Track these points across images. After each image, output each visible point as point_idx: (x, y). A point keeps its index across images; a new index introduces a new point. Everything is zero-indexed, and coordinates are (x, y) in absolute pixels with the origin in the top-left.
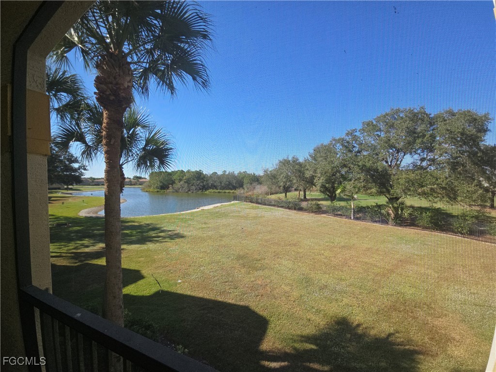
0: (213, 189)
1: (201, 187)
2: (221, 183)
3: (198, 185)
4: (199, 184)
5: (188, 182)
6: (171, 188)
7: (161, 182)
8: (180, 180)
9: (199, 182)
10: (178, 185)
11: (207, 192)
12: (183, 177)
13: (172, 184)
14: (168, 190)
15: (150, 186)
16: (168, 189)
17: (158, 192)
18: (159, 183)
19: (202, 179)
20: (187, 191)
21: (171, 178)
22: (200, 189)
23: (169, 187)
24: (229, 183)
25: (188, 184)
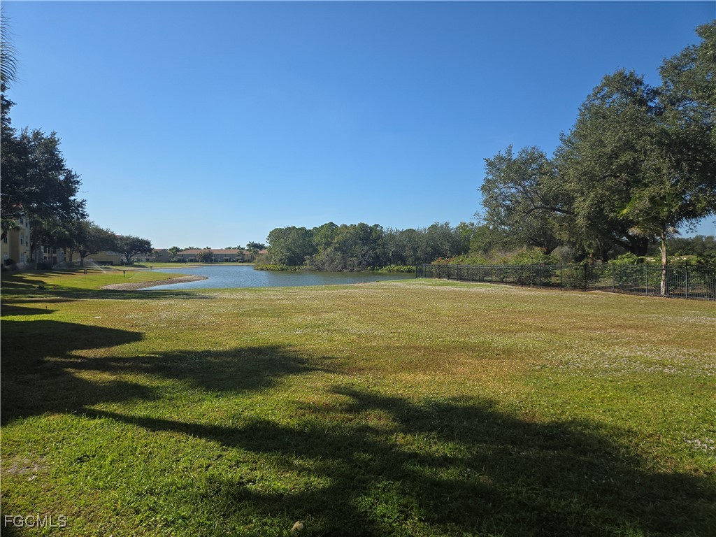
0: (396, 263)
1: (370, 260)
2: (415, 250)
3: (363, 256)
4: (367, 252)
5: (343, 248)
6: (307, 262)
7: (289, 250)
8: (328, 244)
9: (366, 248)
10: (322, 256)
11: (384, 270)
12: (333, 238)
13: (311, 254)
14: (302, 268)
15: (268, 259)
16: (302, 264)
17: (282, 270)
18: (284, 251)
19: (374, 241)
20: (340, 267)
21: (310, 241)
22: (369, 264)
23: (304, 260)
24: (434, 249)
25: (344, 252)
